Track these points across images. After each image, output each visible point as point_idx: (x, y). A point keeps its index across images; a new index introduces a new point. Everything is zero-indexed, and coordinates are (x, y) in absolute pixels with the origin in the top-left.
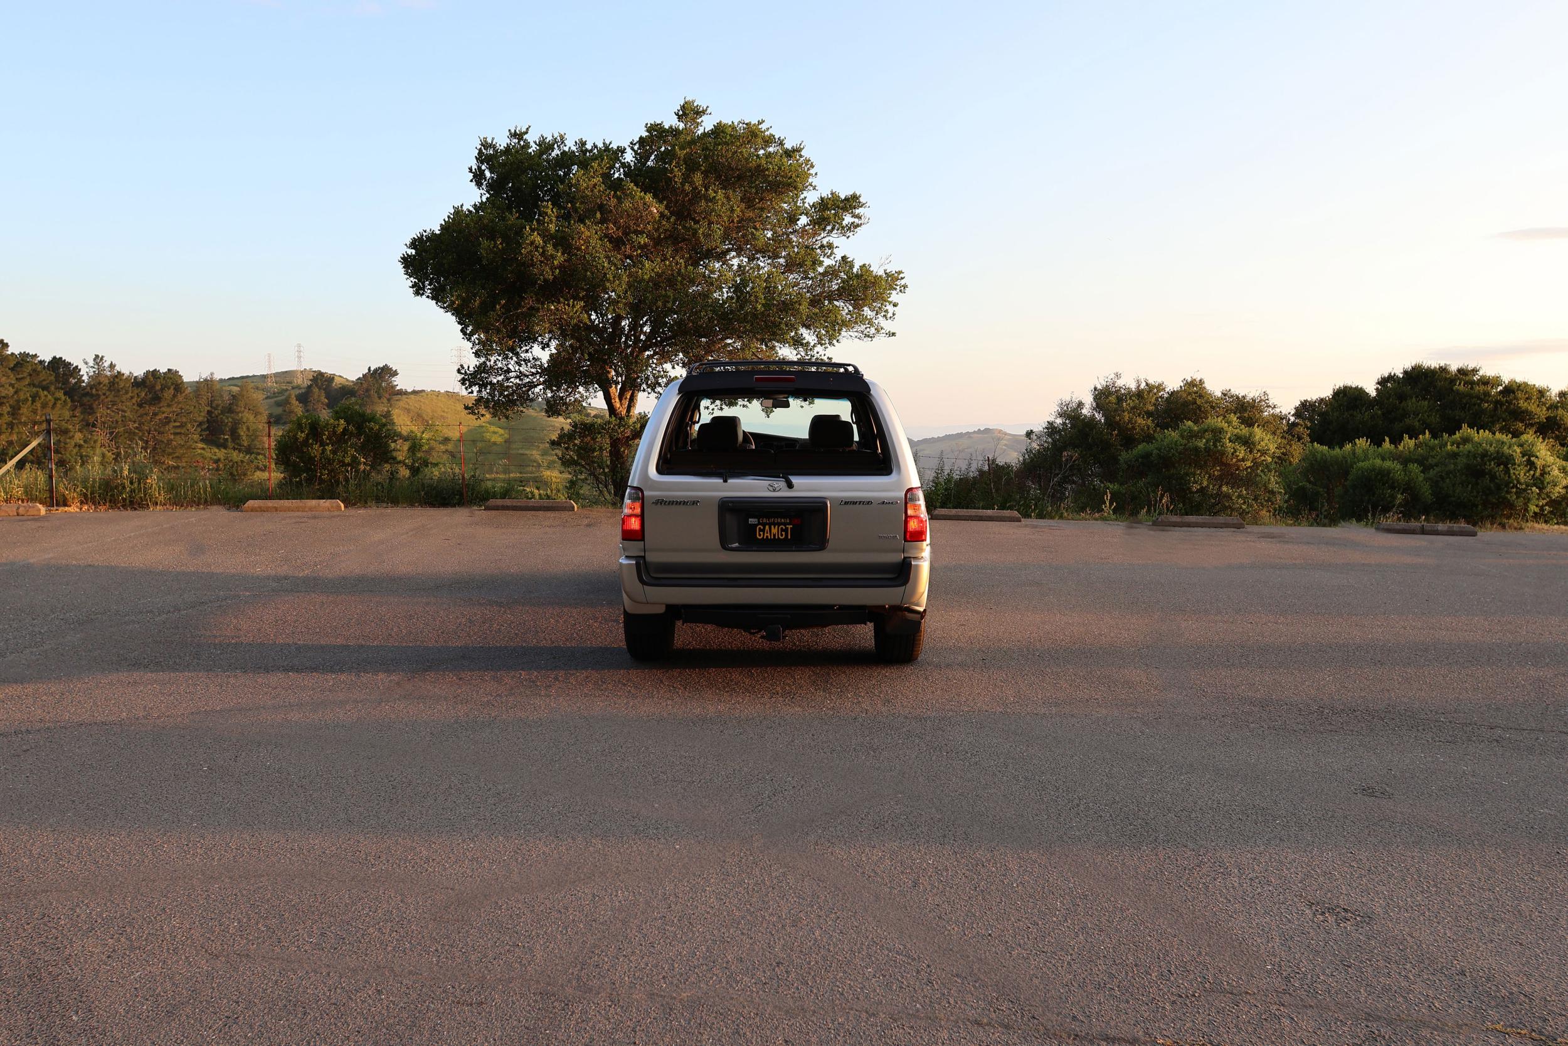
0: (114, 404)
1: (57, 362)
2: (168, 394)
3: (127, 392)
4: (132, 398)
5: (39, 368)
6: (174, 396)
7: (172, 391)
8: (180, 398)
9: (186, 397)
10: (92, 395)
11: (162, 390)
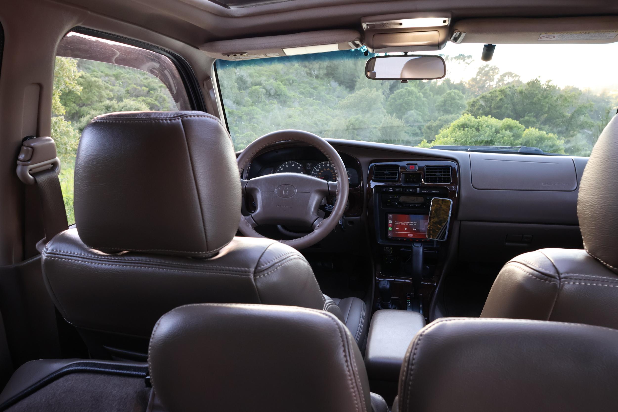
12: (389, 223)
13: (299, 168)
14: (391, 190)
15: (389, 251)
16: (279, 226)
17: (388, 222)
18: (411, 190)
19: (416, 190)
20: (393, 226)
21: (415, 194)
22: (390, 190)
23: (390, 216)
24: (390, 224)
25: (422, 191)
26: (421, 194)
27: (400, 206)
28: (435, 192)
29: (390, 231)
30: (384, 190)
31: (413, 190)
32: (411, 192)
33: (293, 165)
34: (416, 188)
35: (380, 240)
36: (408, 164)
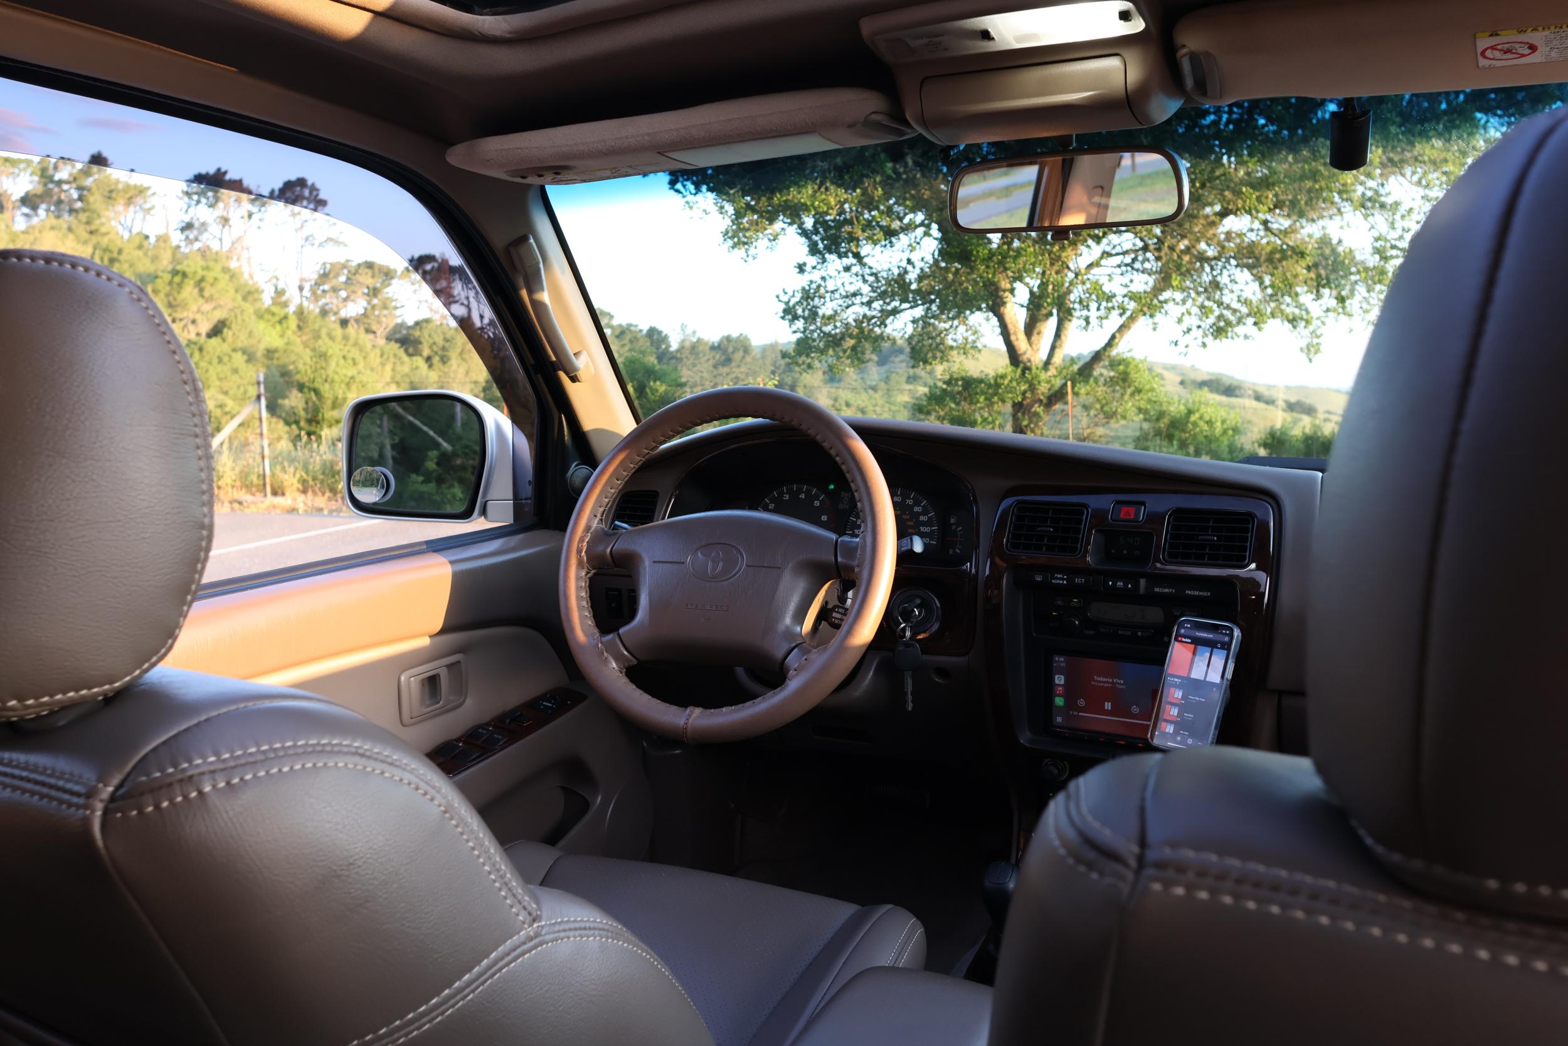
0: (694, 365)
1: (652, 332)
2: (738, 356)
3: (704, 355)
4: (708, 360)
5: (639, 335)
6: (743, 357)
7: (741, 353)
8: (748, 359)
9: (754, 358)
10: (677, 359)
11: (733, 352)
12: (1057, 681)
13: (817, 503)
14: (1060, 580)
15: (1055, 771)
16: (740, 671)
17: (1052, 679)
18: (1120, 584)
19: (1136, 586)
20: (1070, 694)
21: (1131, 597)
22: (1057, 579)
23: (1060, 660)
24: (1060, 685)
25: (1157, 590)
26: (1150, 599)
27: (1091, 632)
28: (1196, 593)
29: (1059, 708)
30: (1039, 578)
31: (1126, 585)
32: (1120, 589)
33: (803, 496)
34: (1134, 577)
35: (1028, 734)
36: (1118, 502)
